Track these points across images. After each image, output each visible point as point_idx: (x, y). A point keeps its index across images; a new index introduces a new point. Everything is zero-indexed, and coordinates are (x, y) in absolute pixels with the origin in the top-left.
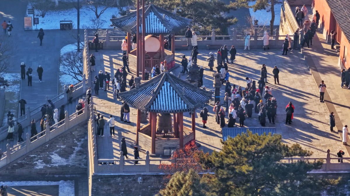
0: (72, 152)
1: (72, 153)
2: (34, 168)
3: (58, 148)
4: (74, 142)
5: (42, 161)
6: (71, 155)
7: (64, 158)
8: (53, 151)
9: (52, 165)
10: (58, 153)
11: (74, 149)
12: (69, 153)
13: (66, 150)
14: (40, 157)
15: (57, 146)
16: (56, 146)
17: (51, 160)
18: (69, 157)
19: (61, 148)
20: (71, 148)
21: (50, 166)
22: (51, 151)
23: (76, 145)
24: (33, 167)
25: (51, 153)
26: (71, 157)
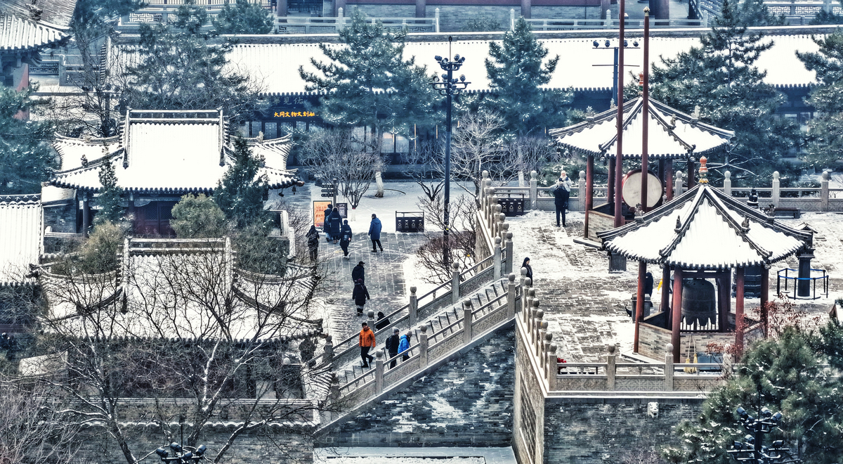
0: (478, 395)
1: (478, 397)
2: (391, 430)
3: (445, 386)
4: (482, 372)
5: (411, 414)
6: (476, 402)
7: (459, 408)
8: (435, 392)
9: (432, 424)
10: (447, 397)
11: (483, 387)
12: (471, 397)
13: (465, 389)
14: (407, 406)
15: (445, 380)
16: (442, 379)
17: (430, 412)
18: (470, 405)
19: (454, 385)
20: (476, 384)
21: (428, 426)
22: (431, 393)
23: (488, 379)
24: (389, 430)
25: (430, 396)
26: (475, 406)
